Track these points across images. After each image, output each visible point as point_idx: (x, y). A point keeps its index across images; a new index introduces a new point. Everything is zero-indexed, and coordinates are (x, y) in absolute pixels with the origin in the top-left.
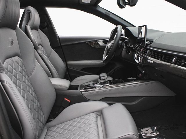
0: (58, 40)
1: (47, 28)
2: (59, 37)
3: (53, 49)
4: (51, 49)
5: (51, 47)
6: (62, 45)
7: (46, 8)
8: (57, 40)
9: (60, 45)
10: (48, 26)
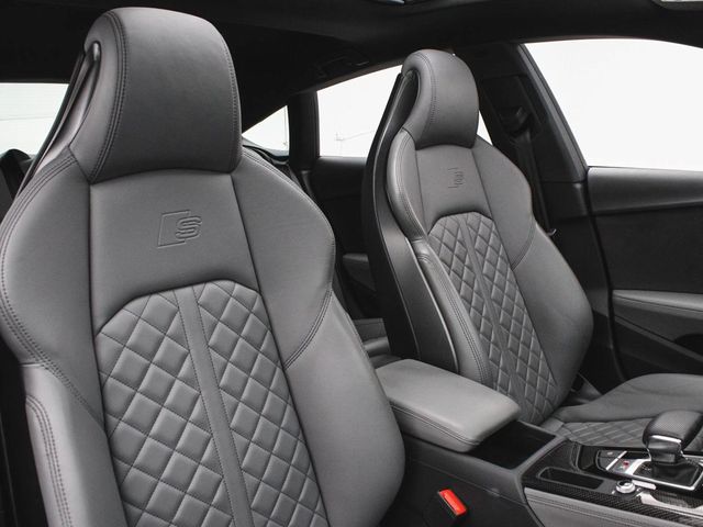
0: (578, 186)
1: (528, 135)
2: (586, 172)
3: (546, 230)
4: (533, 231)
5: (532, 218)
6: (595, 209)
7: (527, 45)
8: (575, 189)
9: (585, 213)
10: (530, 124)
